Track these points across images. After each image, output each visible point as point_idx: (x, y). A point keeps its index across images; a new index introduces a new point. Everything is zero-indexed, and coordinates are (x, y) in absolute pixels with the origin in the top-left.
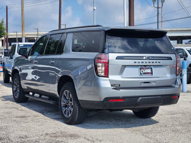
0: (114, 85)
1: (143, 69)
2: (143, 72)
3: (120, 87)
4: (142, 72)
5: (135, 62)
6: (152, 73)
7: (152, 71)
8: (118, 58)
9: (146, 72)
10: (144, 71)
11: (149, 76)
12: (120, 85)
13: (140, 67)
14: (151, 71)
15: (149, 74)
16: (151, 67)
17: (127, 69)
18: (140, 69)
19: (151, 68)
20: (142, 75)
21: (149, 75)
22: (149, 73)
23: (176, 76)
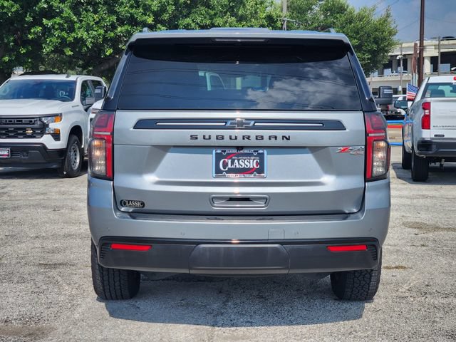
0: (129, 201)
1: (229, 156)
2: (229, 166)
3: (145, 208)
4: (225, 165)
5: (194, 137)
6: (261, 170)
7: (261, 163)
8: (141, 124)
9: (237, 167)
10: (232, 163)
11: (251, 178)
12: (143, 204)
13: (219, 151)
14: (257, 164)
15: (252, 173)
16: (261, 151)
17: (170, 157)
18: (218, 157)
19: (261, 156)
20: (224, 176)
21: (251, 176)
22: (249, 169)
23: (365, 182)
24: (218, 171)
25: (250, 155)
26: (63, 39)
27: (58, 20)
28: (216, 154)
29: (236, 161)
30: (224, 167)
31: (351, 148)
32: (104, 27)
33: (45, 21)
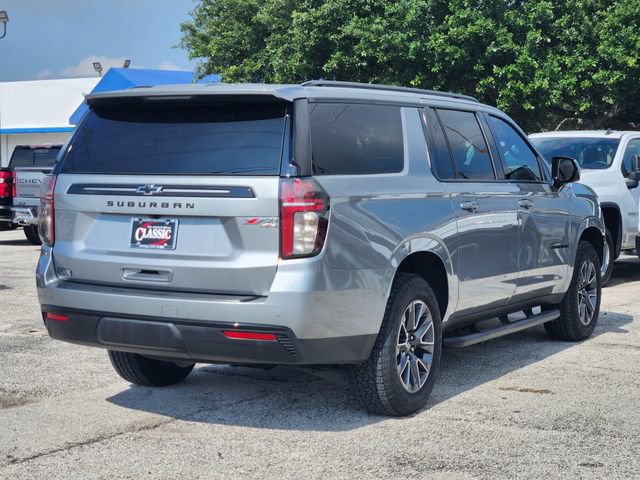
0: (63, 270)
1: (144, 225)
3: (73, 277)
7: (172, 233)
9: (152, 237)
11: (161, 249)
12: (71, 272)
14: (169, 234)
15: (162, 244)
16: (172, 221)
18: (136, 226)
19: (172, 225)
20: (138, 246)
21: (162, 247)
22: (161, 240)
24: (134, 241)
25: (163, 224)
26: (519, 92)
27: (512, 67)
28: (135, 223)
29: (150, 231)
30: (140, 236)
31: (261, 219)
32: (577, 74)
33: (495, 69)
